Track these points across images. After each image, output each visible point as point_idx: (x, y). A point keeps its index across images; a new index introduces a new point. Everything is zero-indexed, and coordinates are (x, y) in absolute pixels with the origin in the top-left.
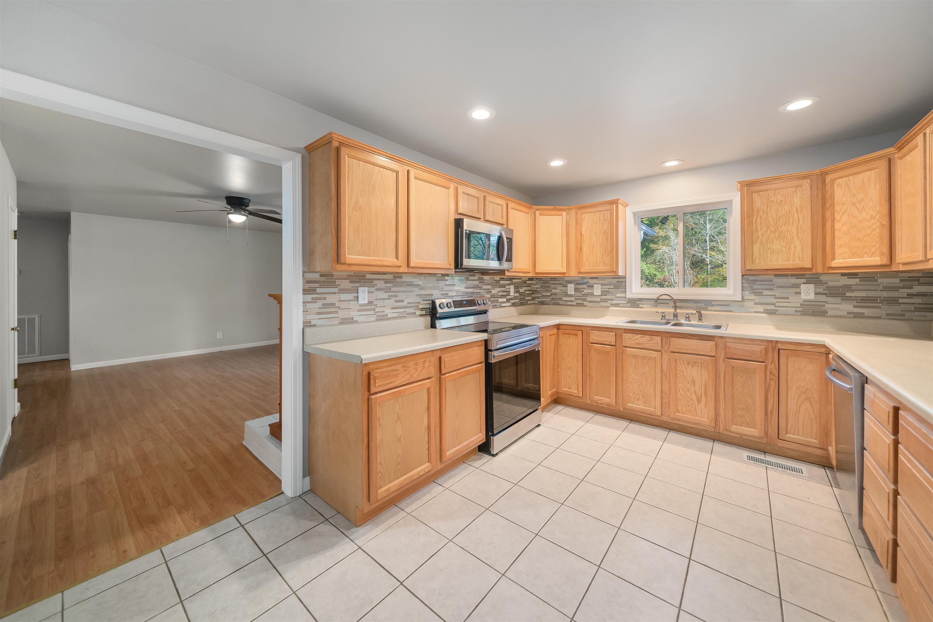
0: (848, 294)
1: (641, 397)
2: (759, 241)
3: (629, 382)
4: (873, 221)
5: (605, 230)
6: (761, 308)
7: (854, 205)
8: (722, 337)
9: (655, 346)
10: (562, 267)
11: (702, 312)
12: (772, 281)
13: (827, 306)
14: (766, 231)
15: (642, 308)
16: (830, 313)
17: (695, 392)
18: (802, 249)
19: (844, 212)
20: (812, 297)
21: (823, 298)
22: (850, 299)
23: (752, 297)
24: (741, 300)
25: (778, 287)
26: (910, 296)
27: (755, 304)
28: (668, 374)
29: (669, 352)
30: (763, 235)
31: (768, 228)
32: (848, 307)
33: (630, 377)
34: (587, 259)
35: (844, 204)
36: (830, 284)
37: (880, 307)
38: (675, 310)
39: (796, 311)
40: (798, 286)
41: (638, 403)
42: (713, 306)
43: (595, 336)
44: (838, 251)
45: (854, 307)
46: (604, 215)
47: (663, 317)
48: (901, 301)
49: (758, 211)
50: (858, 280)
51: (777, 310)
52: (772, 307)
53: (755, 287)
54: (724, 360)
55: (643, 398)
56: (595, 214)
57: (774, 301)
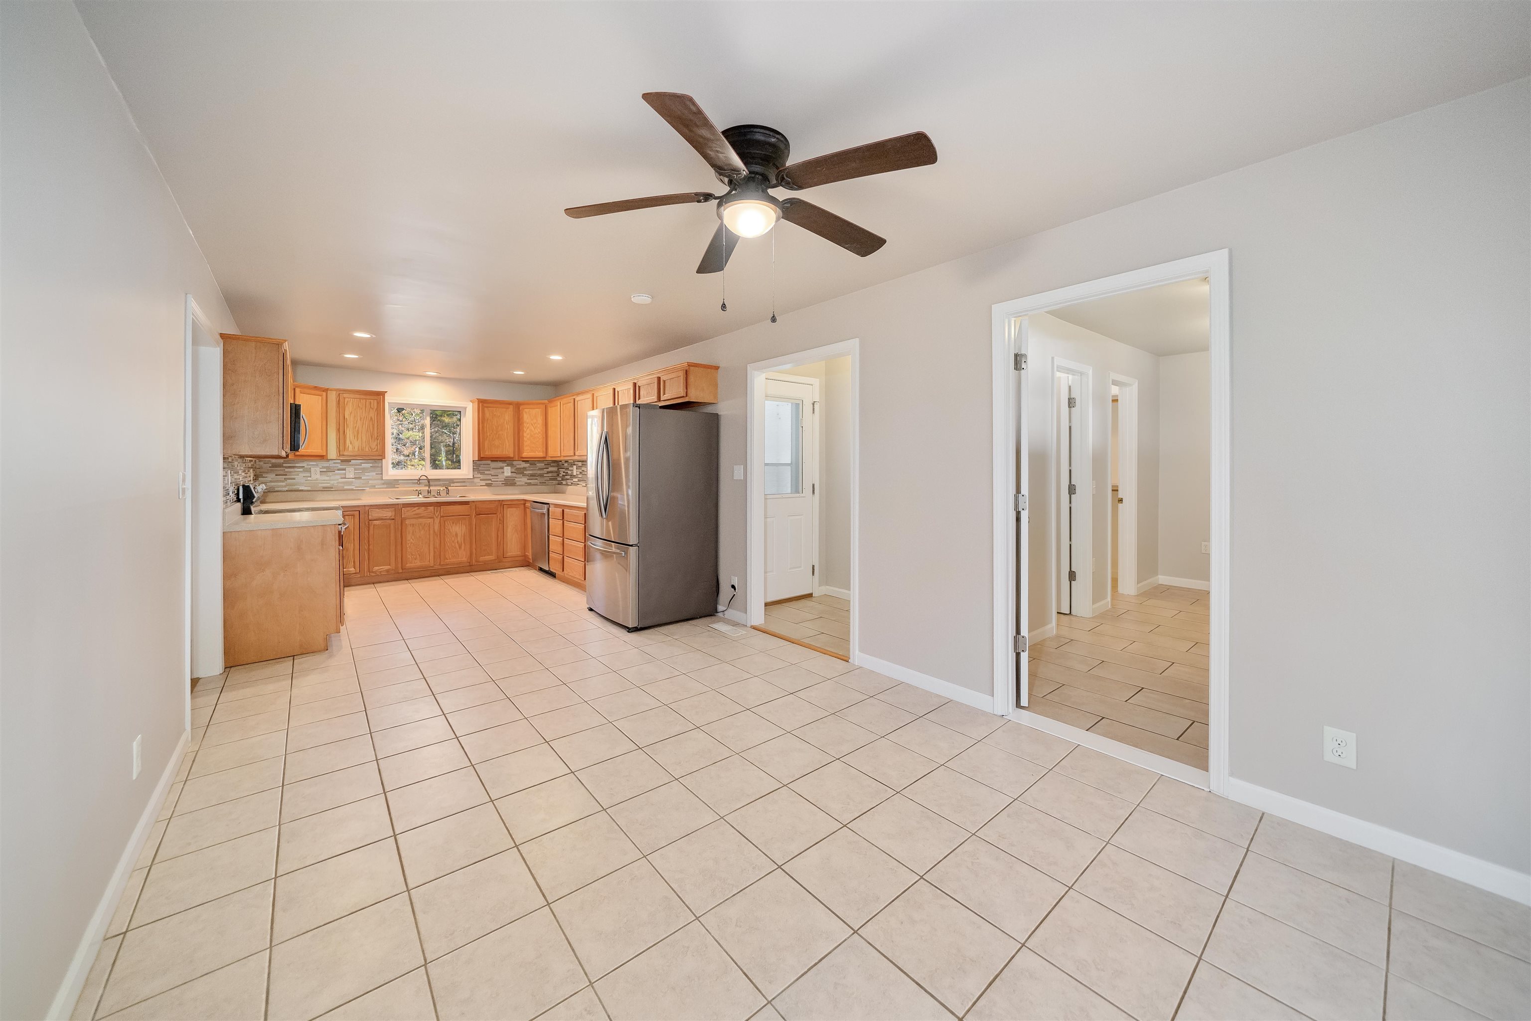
0: (525, 472)
1: (418, 556)
2: (488, 439)
3: (408, 546)
4: (540, 435)
5: (371, 418)
6: (483, 483)
7: (532, 425)
8: (473, 501)
9: (429, 514)
10: (322, 449)
11: (449, 488)
12: (489, 465)
13: (516, 479)
14: (492, 433)
15: (398, 488)
16: (518, 483)
17: (458, 542)
18: (509, 446)
19: (528, 428)
20: (510, 474)
21: (514, 475)
22: (524, 475)
23: (479, 475)
24: (472, 478)
25: (493, 468)
26: (548, 472)
27: (481, 480)
28: (439, 533)
29: (439, 516)
30: (490, 436)
31: (493, 431)
32: (525, 480)
33: (409, 542)
34: (351, 443)
35: (528, 423)
36: (518, 466)
37: (537, 479)
38: (429, 488)
39: (502, 484)
40: (502, 468)
41: (416, 561)
42: (454, 483)
43: (374, 514)
44: (526, 448)
45: (528, 479)
46: (370, 403)
47: (419, 493)
48: (545, 475)
49: (487, 420)
50: (529, 464)
51: (492, 484)
52: (490, 482)
53: (480, 469)
54: (475, 516)
55: (420, 556)
56: (360, 401)
57: (491, 477)
